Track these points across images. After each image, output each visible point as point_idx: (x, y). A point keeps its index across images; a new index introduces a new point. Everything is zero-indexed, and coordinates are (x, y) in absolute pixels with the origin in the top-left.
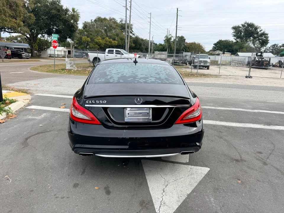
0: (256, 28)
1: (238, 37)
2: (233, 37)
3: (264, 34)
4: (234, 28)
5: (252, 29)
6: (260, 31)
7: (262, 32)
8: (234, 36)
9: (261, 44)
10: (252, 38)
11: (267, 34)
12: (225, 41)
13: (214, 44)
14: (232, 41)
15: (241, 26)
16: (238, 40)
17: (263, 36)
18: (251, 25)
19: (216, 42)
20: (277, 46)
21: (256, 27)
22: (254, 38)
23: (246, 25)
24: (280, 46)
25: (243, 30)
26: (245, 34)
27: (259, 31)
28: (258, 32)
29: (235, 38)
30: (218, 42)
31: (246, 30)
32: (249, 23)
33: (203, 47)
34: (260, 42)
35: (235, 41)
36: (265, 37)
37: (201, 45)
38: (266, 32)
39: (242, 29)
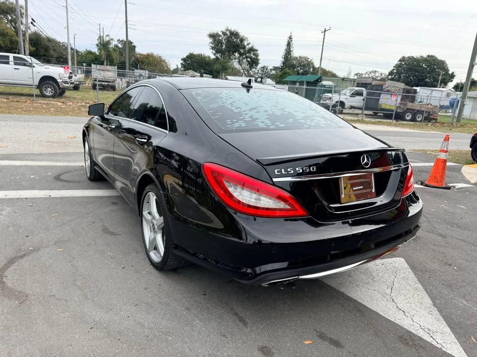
0: (242, 40)
1: (217, 52)
2: (212, 50)
3: (252, 50)
4: (212, 36)
5: (237, 40)
6: (248, 44)
7: (250, 46)
8: (212, 48)
9: (250, 66)
10: (237, 55)
11: (257, 50)
12: (199, 55)
13: (182, 59)
14: (209, 57)
15: (220, 33)
16: (218, 55)
17: (252, 53)
18: (235, 34)
19: (185, 57)
20: (267, 69)
21: (241, 38)
22: (241, 54)
23: (228, 33)
24: (271, 70)
25: (225, 40)
26: (227, 47)
27: (246, 44)
28: (245, 46)
29: (214, 52)
30: (187, 57)
31: (229, 40)
32: (233, 30)
33: (168, 63)
34: (247, 61)
35: (213, 57)
36: (254, 54)
37: (163, 58)
38: (255, 47)
39: (223, 38)
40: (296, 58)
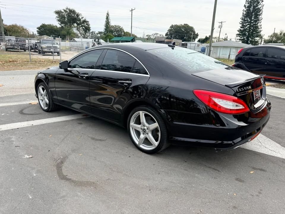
0: (78, 15)
1: (62, 23)
2: (58, 22)
3: (85, 21)
4: (58, 13)
5: (74, 15)
6: (82, 18)
7: (84, 19)
8: (59, 20)
9: (85, 31)
10: (75, 25)
11: (88, 22)
12: (49, 25)
13: (37, 28)
14: (56, 26)
15: (63, 11)
16: (63, 25)
17: (85, 23)
18: (72, 12)
19: (39, 26)
20: (94, 33)
21: (77, 14)
22: (78, 24)
23: (68, 10)
24: (97, 34)
25: (66, 15)
26: (68, 20)
27: (80, 18)
28: (80, 19)
29: (60, 23)
30: (41, 26)
31: (69, 15)
32: (71, 9)
34: (83, 28)
35: (59, 26)
36: (87, 24)
37: (25, 27)
38: (87, 20)
39: (65, 14)
40: (112, 27)
